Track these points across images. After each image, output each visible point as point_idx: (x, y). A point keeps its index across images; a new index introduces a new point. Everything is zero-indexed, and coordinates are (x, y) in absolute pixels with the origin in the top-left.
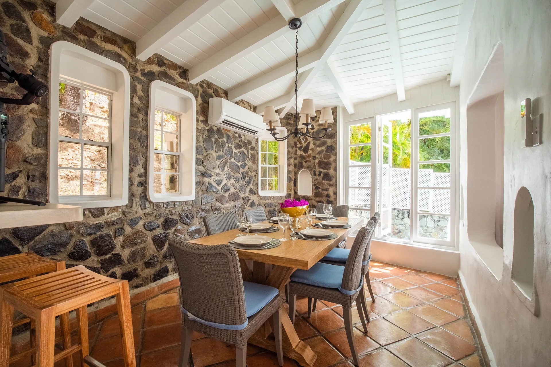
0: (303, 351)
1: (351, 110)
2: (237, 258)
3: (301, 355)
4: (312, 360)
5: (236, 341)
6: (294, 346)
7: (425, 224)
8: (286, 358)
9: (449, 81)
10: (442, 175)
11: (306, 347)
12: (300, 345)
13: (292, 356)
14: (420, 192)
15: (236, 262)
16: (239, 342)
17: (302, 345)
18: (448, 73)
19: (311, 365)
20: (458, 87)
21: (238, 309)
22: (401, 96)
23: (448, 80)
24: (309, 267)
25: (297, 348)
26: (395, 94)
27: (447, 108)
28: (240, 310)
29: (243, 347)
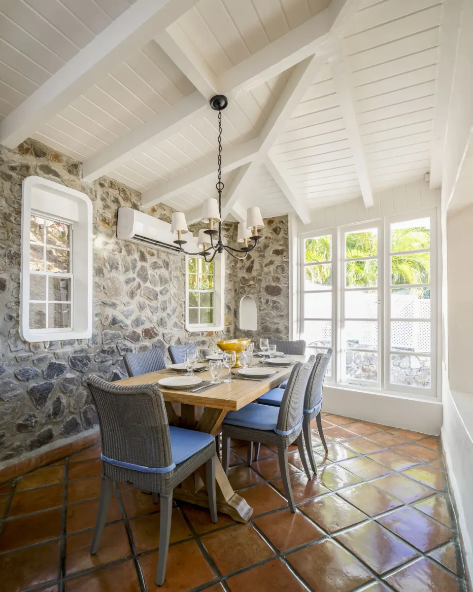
0: (238, 504)
1: (306, 219)
2: (163, 400)
3: (234, 509)
4: (247, 514)
5: (161, 489)
6: (227, 499)
7: (408, 365)
8: (220, 514)
9: (428, 182)
10: (425, 302)
11: (240, 500)
12: (234, 498)
13: (225, 510)
14: (393, 325)
15: (161, 404)
16: (164, 491)
17: (237, 498)
18: (426, 172)
19: (246, 519)
20: (439, 189)
21: (163, 453)
22: (368, 201)
23: (427, 180)
24: (238, 408)
25: (230, 501)
26: (360, 199)
27: (426, 216)
28: (165, 455)
29: (167, 496)
